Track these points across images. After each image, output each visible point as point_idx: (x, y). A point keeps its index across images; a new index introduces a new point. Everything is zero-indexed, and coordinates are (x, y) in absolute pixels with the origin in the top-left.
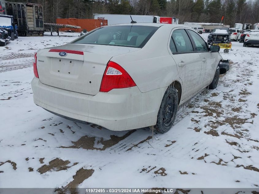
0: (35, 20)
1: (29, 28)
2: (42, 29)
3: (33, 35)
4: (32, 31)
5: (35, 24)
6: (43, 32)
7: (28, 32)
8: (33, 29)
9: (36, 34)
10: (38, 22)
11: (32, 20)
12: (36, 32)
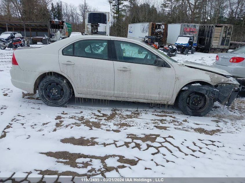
0: (221, 38)
1: (212, 46)
2: (227, 47)
3: (215, 52)
4: (215, 49)
5: (220, 42)
6: (227, 50)
7: (211, 50)
8: (216, 47)
9: (218, 51)
10: (224, 41)
11: (218, 39)
12: (219, 50)
